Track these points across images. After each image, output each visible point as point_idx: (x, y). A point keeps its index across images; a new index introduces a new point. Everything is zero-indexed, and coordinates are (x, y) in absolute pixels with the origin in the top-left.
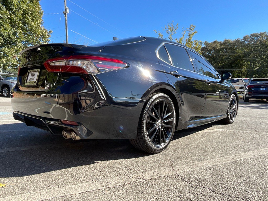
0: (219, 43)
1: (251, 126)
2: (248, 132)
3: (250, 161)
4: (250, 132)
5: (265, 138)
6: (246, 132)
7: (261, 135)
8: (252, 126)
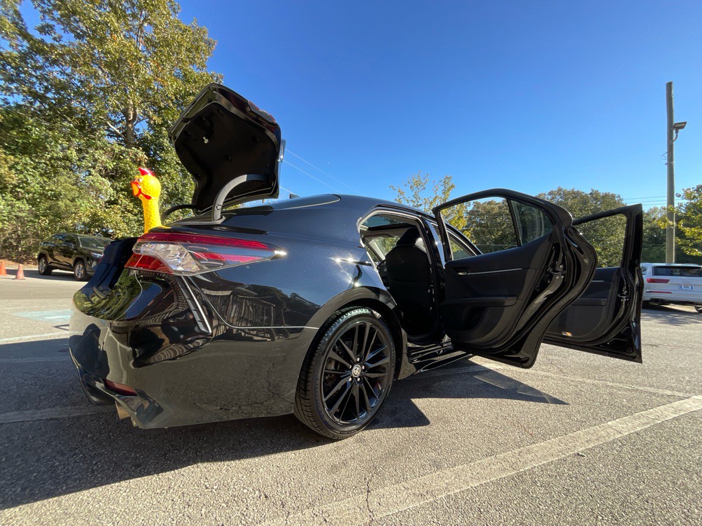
0: (497, 204)
1: (550, 357)
2: (545, 374)
3: (556, 476)
4: (549, 374)
5: (583, 393)
6: (543, 373)
7: (573, 384)
8: (554, 358)
